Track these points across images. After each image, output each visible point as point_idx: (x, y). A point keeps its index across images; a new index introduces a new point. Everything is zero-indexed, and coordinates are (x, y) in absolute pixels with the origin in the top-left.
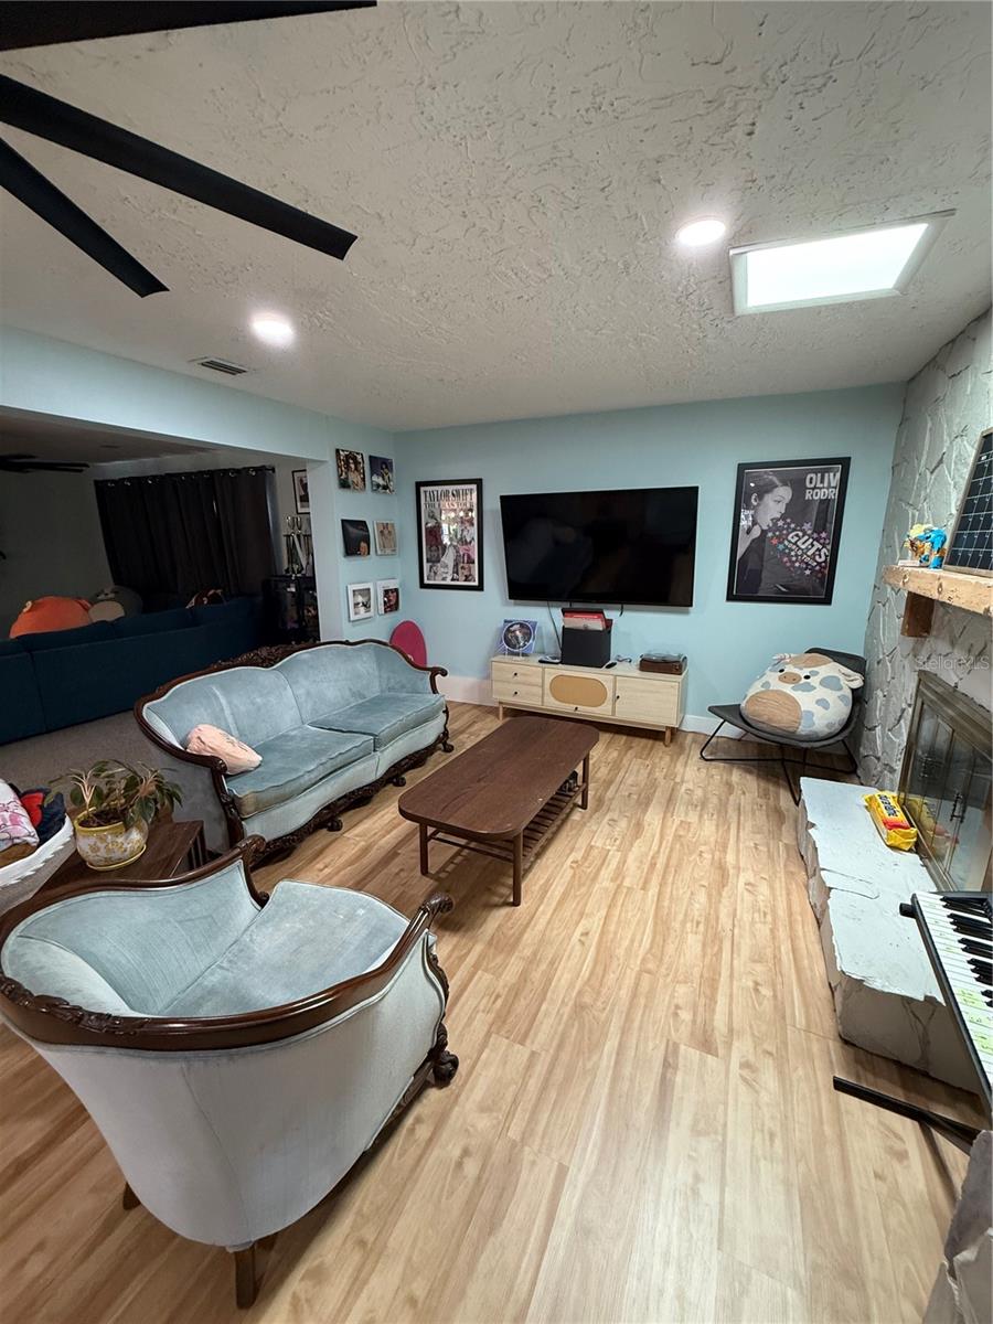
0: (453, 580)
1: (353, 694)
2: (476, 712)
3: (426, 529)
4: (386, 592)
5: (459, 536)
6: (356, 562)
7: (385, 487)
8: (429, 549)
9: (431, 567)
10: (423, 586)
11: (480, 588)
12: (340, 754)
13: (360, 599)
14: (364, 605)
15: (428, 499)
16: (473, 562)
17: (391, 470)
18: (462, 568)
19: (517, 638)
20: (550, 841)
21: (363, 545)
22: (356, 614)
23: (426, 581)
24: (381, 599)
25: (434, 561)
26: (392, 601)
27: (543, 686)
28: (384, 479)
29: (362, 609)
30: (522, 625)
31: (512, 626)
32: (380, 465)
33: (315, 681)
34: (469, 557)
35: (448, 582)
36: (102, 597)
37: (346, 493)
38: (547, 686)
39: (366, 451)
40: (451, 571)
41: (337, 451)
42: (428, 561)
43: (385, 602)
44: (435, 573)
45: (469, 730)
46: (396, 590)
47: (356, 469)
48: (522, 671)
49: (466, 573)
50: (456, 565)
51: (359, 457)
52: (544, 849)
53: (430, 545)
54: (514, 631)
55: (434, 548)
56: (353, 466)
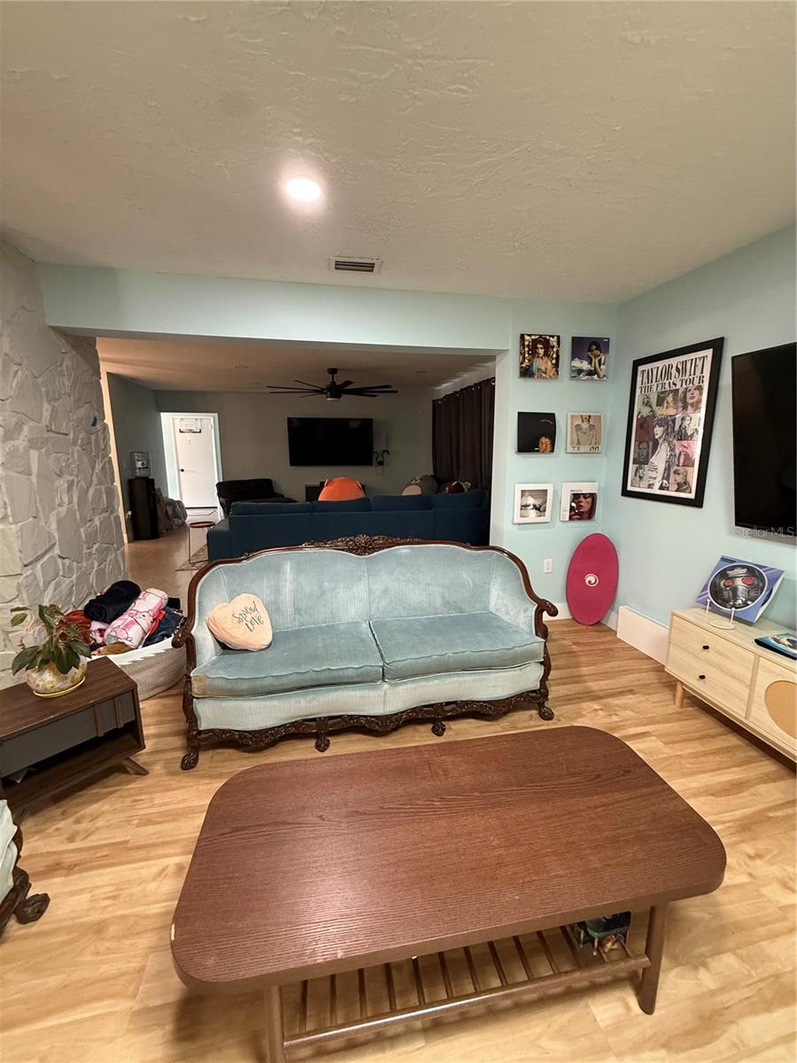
0: (661, 488)
1: (446, 603)
2: (650, 677)
3: (638, 420)
4: (576, 497)
5: (677, 428)
6: (531, 460)
7: (590, 373)
8: (638, 446)
9: (637, 470)
10: (626, 493)
11: (698, 502)
12: (329, 669)
13: (531, 501)
14: (535, 507)
15: (645, 380)
16: (693, 466)
17: (607, 351)
18: (675, 472)
19: (735, 590)
20: (492, 1014)
21: (544, 440)
22: (522, 516)
23: (629, 488)
24: (566, 503)
25: (643, 461)
26: (583, 507)
27: (751, 686)
28: (590, 363)
29: (532, 513)
30: (752, 572)
31: (732, 568)
32: (586, 347)
33: (398, 579)
34: (687, 455)
35: (656, 491)
36: (413, 482)
37: (529, 383)
38: (760, 689)
39: (565, 330)
40: (659, 477)
41: (522, 336)
42: (634, 463)
43: (572, 509)
44: (641, 477)
45: (609, 700)
46: (593, 496)
47: (546, 354)
48: (719, 647)
49: (680, 479)
50: (668, 469)
51: (553, 341)
52: (464, 1021)
53: (639, 441)
54: (732, 579)
55: (644, 445)
56: (541, 352)
